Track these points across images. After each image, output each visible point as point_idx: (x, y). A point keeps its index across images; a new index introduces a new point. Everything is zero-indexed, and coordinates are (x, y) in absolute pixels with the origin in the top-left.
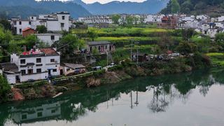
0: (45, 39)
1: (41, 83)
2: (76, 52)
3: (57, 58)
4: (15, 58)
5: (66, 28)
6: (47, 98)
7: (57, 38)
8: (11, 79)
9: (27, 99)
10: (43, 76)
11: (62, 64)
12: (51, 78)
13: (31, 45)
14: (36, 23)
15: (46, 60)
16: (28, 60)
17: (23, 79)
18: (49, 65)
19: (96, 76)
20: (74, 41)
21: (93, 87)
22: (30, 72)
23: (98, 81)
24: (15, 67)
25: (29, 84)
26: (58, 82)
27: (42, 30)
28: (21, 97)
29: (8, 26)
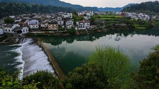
0: (86, 18)
1: (84, 30)
2: (95, 22)
3: (89, 23)
4: (77, 23)
6: (86, 34)
7: (89, 18)
8: (76, 29)
9: (80, 34)
10: (85, 28)
11: (90, 25)
12: (87, 29)
13: (82, 19)
14: (84, 13)
15: (86, 24)
16: (81, 24)
17: (79, 29)
18: (87, 25)
19: (100, 29)
20: (94, 19)
21: (99, 32)
22: (81, 27)
23: (100, 31)
24: (77, 25)
25: (81, 30)
26: (89, 30)
27: (85, 15)
28: (78, 34)
29: (76, 14)
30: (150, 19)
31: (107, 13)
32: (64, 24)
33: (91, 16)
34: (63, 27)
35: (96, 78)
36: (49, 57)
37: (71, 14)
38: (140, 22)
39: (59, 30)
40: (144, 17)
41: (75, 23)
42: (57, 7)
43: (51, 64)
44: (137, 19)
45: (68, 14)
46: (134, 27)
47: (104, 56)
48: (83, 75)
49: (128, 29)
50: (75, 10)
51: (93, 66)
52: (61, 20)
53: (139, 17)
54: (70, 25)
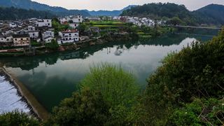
0: (72, 26)
1: (72, 44)
2: (85, 31)
3: (77, 34)
4: (60, 34)
5: (81, 21)
6: (74, 50)
7: (77, 25)
8: (59, 42)
9: (66, 50)
10: (72, 41)
11: (80, 36)
12: (75, 42)
13: (67, 28)
14: (68, 19)
15: (73, 34)
16: (66, 34)
17: (64, 42)
18: (74, 37)
19: (93, 41)
20: (84, 26)
21: (92, 45)
22: (67, 39)
23: (94, 43)
24: (60, 37)
25: (66, 44)
26: (78, 43)
27: (71, 22)
28: (63, 49)
29: (57, 20)
30: (155, 25)
31: (101, 18)
32: (40, 36)
33: (80, 23)
34: (39, 40)
35: (94, 110)
36: (20, 90)
37: (50, 21)
38: (145, 29)
39: (32, 46)
40: (149, 22)
41: (56, 35)
42: (26, 11)
43: (23, 99)
44: (140, 25)
45: (45, 20)
46: (137, 36)
47: (102, 79)
48: (75, 108)
49: (131, 38)
50: (54, 14)
51: (88, 94)
52: (34, 29)
53: (143, 23)
54: (49, 37)
